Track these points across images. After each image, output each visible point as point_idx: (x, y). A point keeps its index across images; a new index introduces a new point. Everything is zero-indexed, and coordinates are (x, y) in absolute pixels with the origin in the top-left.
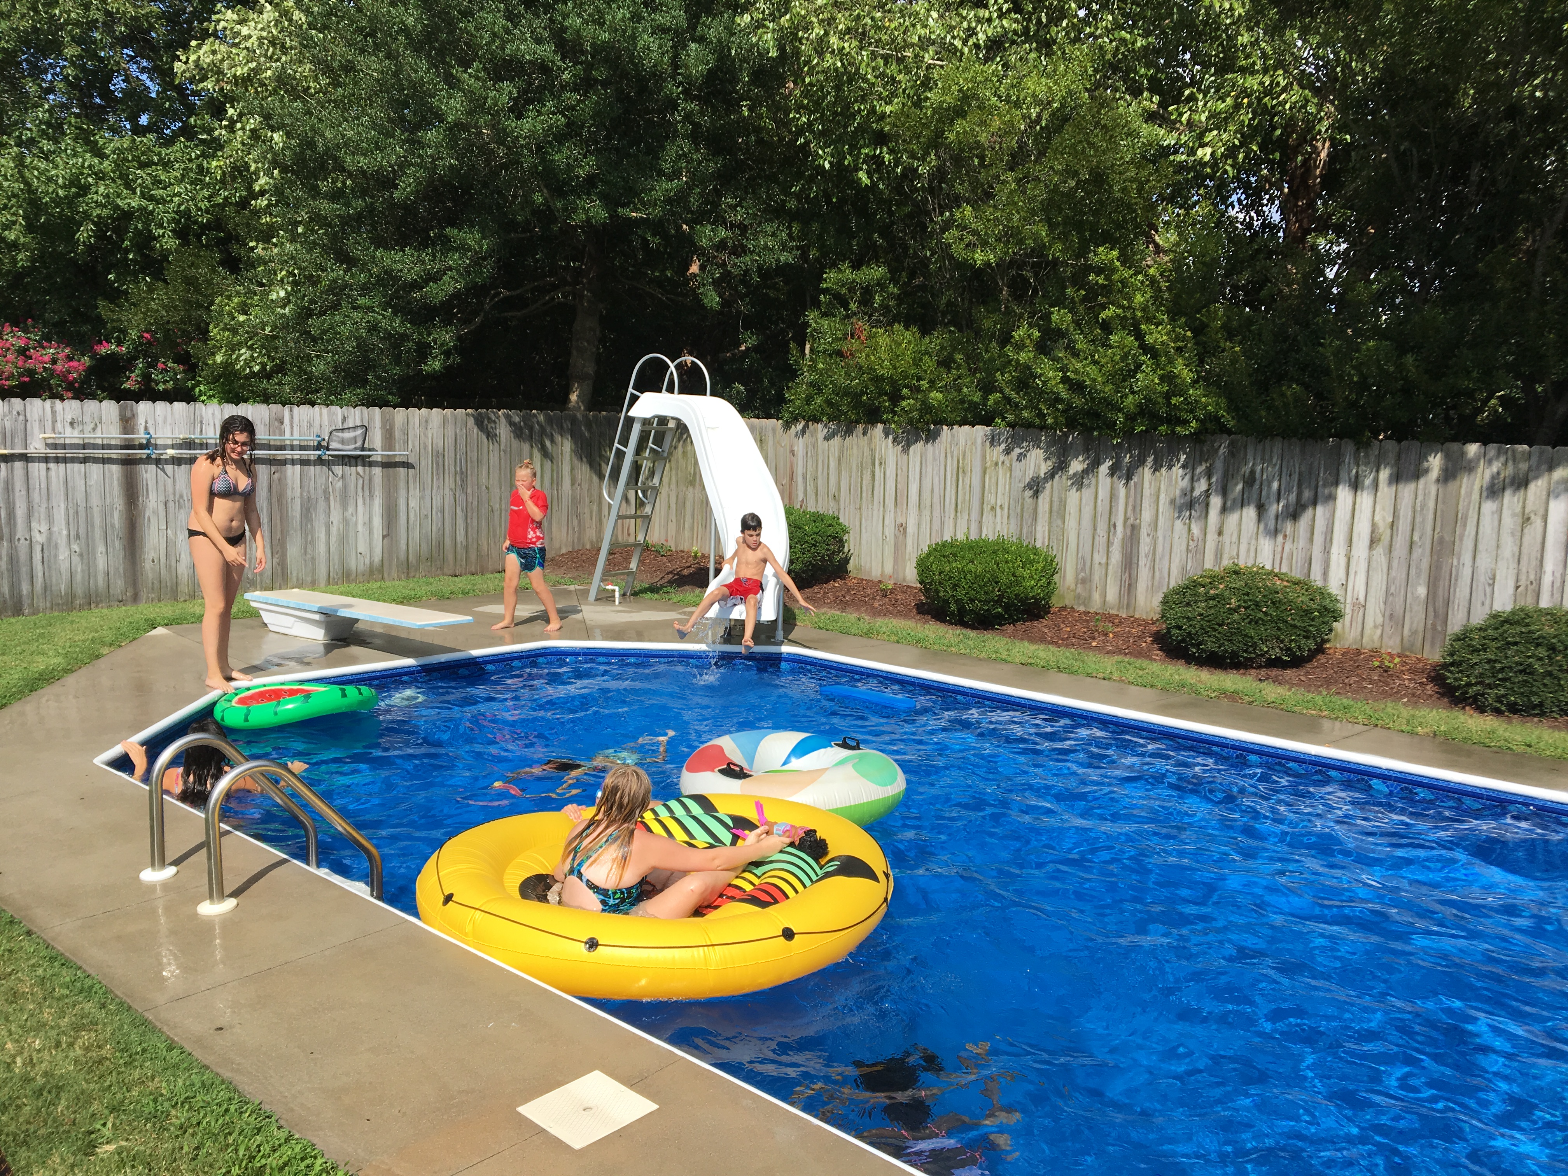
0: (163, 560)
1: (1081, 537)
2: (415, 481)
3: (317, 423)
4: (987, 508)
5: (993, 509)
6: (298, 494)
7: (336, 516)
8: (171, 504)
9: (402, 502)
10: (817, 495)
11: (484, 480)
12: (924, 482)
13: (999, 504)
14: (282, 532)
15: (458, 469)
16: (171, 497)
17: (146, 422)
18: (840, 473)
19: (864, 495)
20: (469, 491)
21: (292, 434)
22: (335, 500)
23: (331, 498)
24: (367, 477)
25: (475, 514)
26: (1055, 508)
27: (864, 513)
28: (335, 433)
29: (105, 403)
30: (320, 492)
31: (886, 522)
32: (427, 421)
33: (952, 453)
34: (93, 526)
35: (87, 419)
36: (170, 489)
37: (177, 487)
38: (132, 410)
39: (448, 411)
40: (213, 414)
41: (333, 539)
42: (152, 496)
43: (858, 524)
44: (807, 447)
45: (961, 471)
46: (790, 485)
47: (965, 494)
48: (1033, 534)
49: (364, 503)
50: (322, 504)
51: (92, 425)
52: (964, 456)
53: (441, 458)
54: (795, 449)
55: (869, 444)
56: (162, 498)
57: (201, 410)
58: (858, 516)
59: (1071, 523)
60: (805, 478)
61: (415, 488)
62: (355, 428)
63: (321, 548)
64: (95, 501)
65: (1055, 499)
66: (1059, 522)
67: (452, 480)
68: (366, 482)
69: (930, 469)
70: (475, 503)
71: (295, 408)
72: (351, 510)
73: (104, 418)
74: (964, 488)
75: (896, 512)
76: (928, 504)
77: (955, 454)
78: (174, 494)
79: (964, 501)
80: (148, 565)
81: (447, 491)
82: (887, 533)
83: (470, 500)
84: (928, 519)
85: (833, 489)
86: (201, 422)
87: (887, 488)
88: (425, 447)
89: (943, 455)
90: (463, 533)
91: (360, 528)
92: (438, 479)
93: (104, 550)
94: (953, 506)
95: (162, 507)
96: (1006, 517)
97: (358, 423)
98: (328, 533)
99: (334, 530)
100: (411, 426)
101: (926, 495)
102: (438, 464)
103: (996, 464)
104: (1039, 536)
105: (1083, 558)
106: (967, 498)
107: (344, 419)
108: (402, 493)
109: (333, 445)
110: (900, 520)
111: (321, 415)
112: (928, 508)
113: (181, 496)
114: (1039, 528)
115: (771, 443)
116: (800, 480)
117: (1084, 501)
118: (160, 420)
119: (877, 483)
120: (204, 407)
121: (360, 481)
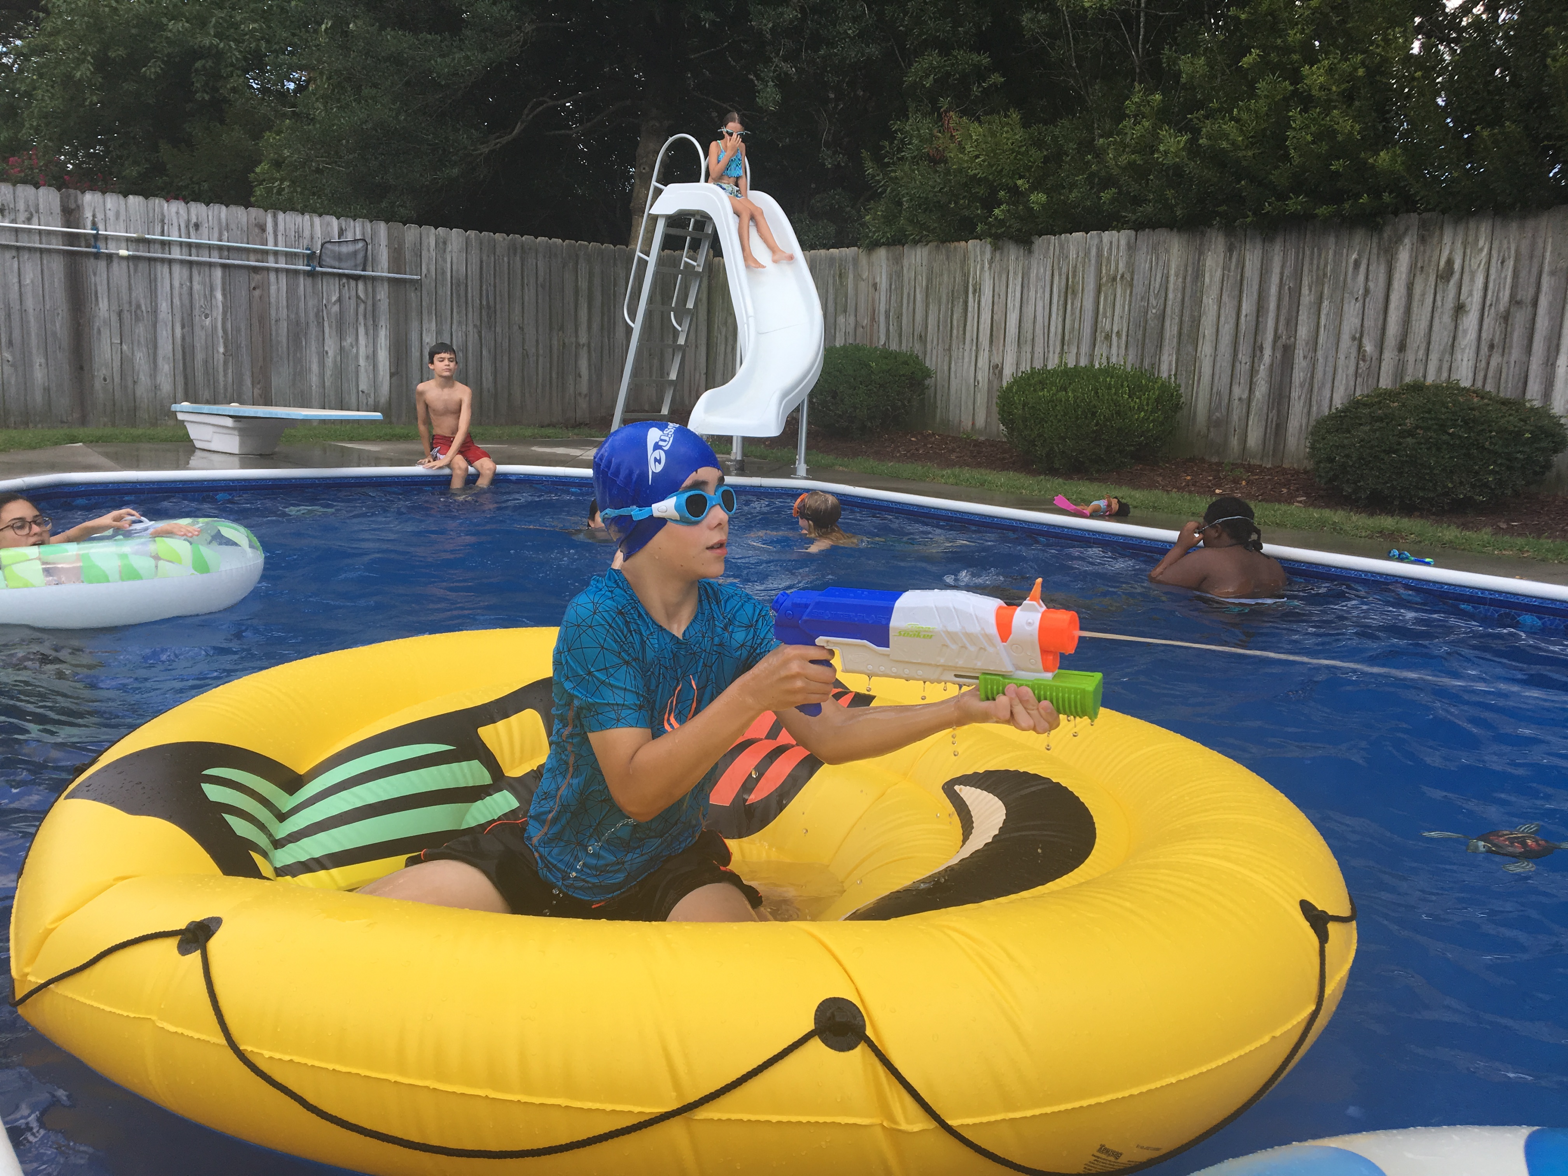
0: (117, 380)
1: (1218, 365)
2: (430, 313)
3: (307, 233)
4: (1100, 337)
5: (1108, 337)
6: (285, 316)
7: (331, 346)
8: (126, 315)
9: (414, 336)
10: (900, 335)
11: (516, 317)
12: (1024, 309)
13: (1115, 329)
14: (264, 359)
15: (484, 303)
16: (126, 307)
17: (94, 216)
18: (927, 306)
19: (955, 331)
20: (498, 329)
21: (276, 245)
22: (330, 327)
23: (326, 324)
24: (370, 302)
25: (506, 358)
26: (1185, 331)
27: (954, 354)
28: (328, 246)
29: (42, 191)
30: (312, 315)
31: (980, 365)
32: (445, 243)
33: (1060, 269)
34: (29, 334)
35: (21, 206)
36: (125, 297)
37: (134, 295)
38: (76, 201)
39: (472, 234)
40: (177, 213)
41: (328, 373)
42: (103, 304)
43: (946, 368)
44: (891, 279)
45: (1070, 291)
46: (872, 326)
47: (1074, 321)
48: (1155, 365)
49: (367, 333)
50: (313, 330)
51: (26, 215)
52: (1074, 272)
53: (463, 287)
54: (878, 280)
55: (962, 268)
56: (115, 307)
57: (162, 207)
58: (947, 359)
59: (1206, 349)
60: (887, 317)
61: (430, 321)
62: (355, 241)
63: (314, 380)
64: (30, 303)
65: (1186, 318)
66: (1190, 349)
67: (476, 314)
68: (369, 308)
69: (1032, 293)
70: (506, 345)
71: (281, 216)
72: (349, 340)
73: (41, 206)
74: (1073, 314)
75: (990, 351)
76: (1029, 337)
77: (1064, 270)
78: (130, 303)
79: (1073, 329)
80: (98, 384)
81: (470, 328)
82: (980, 378)
83: (499, 340)
84: (1029, 355)
85: (919, 328)
86: (163, 222)
87: (982, 321)
88: (444, 273)
89: (1049, 273)
90: (491, 378)
91: (362, 362)
92: (459, 313)
93: (43, 361)
94: (1059, 337)
95: (114, 318)
96: (1123, 346)
97: (358, 237)
98: (322, 364)
99: (329, 362)
100: (425, 248)
101: (1028, 325)
102: (459, 296)
103: (1114, 279)
104: (1164, 367)
105: (1219, 393)
106: (1076, 326)
107: (341, 232)
108: (415, 325)
109: (327, 260)
110: (996, 360)
111: (312, 225)
112: (1029, 342)
113: (138, 306)
114: (1165, 358)
115: (851, 276)
116: (882, 319)
117: (1222, 319)
118: (111, 215)
119: (969, 315)
120: (166, 205)
121: (362, 307)
